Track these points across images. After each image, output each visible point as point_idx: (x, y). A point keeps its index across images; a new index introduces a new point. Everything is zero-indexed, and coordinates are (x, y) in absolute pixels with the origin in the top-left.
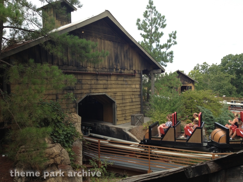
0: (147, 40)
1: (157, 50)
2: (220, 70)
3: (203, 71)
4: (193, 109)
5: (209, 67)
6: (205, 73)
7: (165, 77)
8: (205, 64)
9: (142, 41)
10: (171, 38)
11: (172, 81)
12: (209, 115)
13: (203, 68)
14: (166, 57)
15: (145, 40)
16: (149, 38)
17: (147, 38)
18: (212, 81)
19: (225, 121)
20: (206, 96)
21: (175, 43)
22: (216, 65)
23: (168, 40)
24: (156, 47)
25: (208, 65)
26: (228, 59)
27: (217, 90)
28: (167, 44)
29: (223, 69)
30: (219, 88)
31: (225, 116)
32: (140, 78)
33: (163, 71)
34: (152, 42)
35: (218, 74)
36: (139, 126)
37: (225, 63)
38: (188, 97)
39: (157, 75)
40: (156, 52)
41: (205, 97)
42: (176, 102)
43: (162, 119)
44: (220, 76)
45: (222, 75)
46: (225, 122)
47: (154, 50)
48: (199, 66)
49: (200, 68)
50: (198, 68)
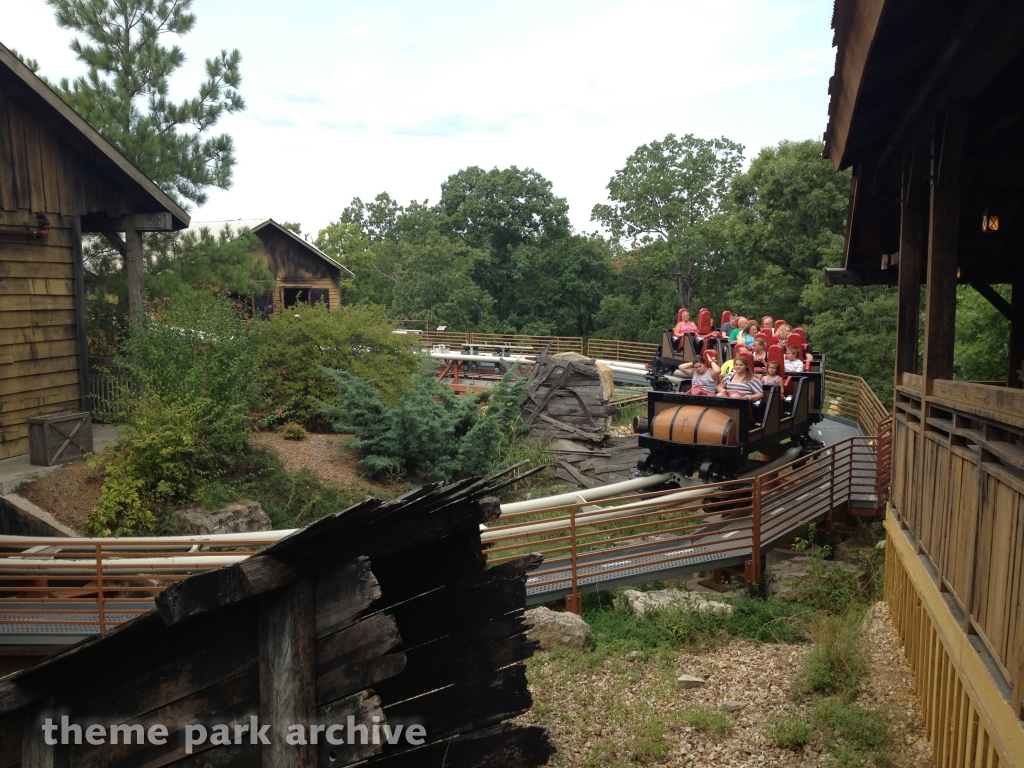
0: (108, 79)
1: (158, 128)
2: (436, 228)
3: (377, 231)
4: (311, 382)
5: (398, 213)
6: (386, 236)
7: (201, 247)
8: (385, 201)
9: (83, 81)
10: (217, 78)
11: (231, 267)
12: (367, 399)
13: (377, 218)
14: (199, 161)
15: (94, 77)
16: (116, 70)
17: (108, 69)
18: (406, 272)
19: (419, 418)
20: (360, 330)
21: (238, 104)
22: (425, 209)
23: (204, 87)
24: (151, 112)
25: (395, 203)
26: (464, 187)
27: (428, 306)
28: (201, 104)
29: (447, 224)
30: (435, 296)
31: (420, 403)
32: (71, 248)
33: (180, 222)
34: (129, 88)
35: (429, 244)
36: (68, 468)
37: (455, 201)
38: (290, 335)
39: (165, 240)
40: (149, 136)
41: (355, 331)
42: (230, 355)
43: (170, 429)
44: (437, 250)
45: (445, 246)
46: (420, 422)
47: (143, 125)
48: (362, 206)
49: (366, 214)
50: (357, 215)
